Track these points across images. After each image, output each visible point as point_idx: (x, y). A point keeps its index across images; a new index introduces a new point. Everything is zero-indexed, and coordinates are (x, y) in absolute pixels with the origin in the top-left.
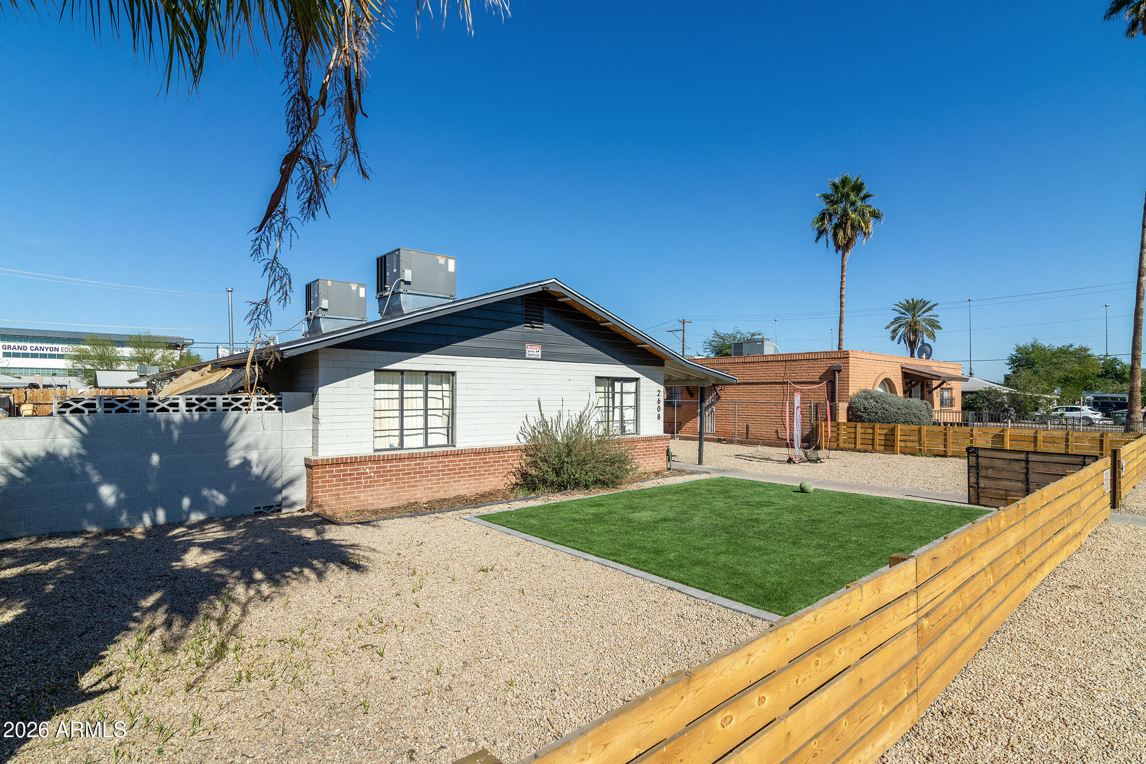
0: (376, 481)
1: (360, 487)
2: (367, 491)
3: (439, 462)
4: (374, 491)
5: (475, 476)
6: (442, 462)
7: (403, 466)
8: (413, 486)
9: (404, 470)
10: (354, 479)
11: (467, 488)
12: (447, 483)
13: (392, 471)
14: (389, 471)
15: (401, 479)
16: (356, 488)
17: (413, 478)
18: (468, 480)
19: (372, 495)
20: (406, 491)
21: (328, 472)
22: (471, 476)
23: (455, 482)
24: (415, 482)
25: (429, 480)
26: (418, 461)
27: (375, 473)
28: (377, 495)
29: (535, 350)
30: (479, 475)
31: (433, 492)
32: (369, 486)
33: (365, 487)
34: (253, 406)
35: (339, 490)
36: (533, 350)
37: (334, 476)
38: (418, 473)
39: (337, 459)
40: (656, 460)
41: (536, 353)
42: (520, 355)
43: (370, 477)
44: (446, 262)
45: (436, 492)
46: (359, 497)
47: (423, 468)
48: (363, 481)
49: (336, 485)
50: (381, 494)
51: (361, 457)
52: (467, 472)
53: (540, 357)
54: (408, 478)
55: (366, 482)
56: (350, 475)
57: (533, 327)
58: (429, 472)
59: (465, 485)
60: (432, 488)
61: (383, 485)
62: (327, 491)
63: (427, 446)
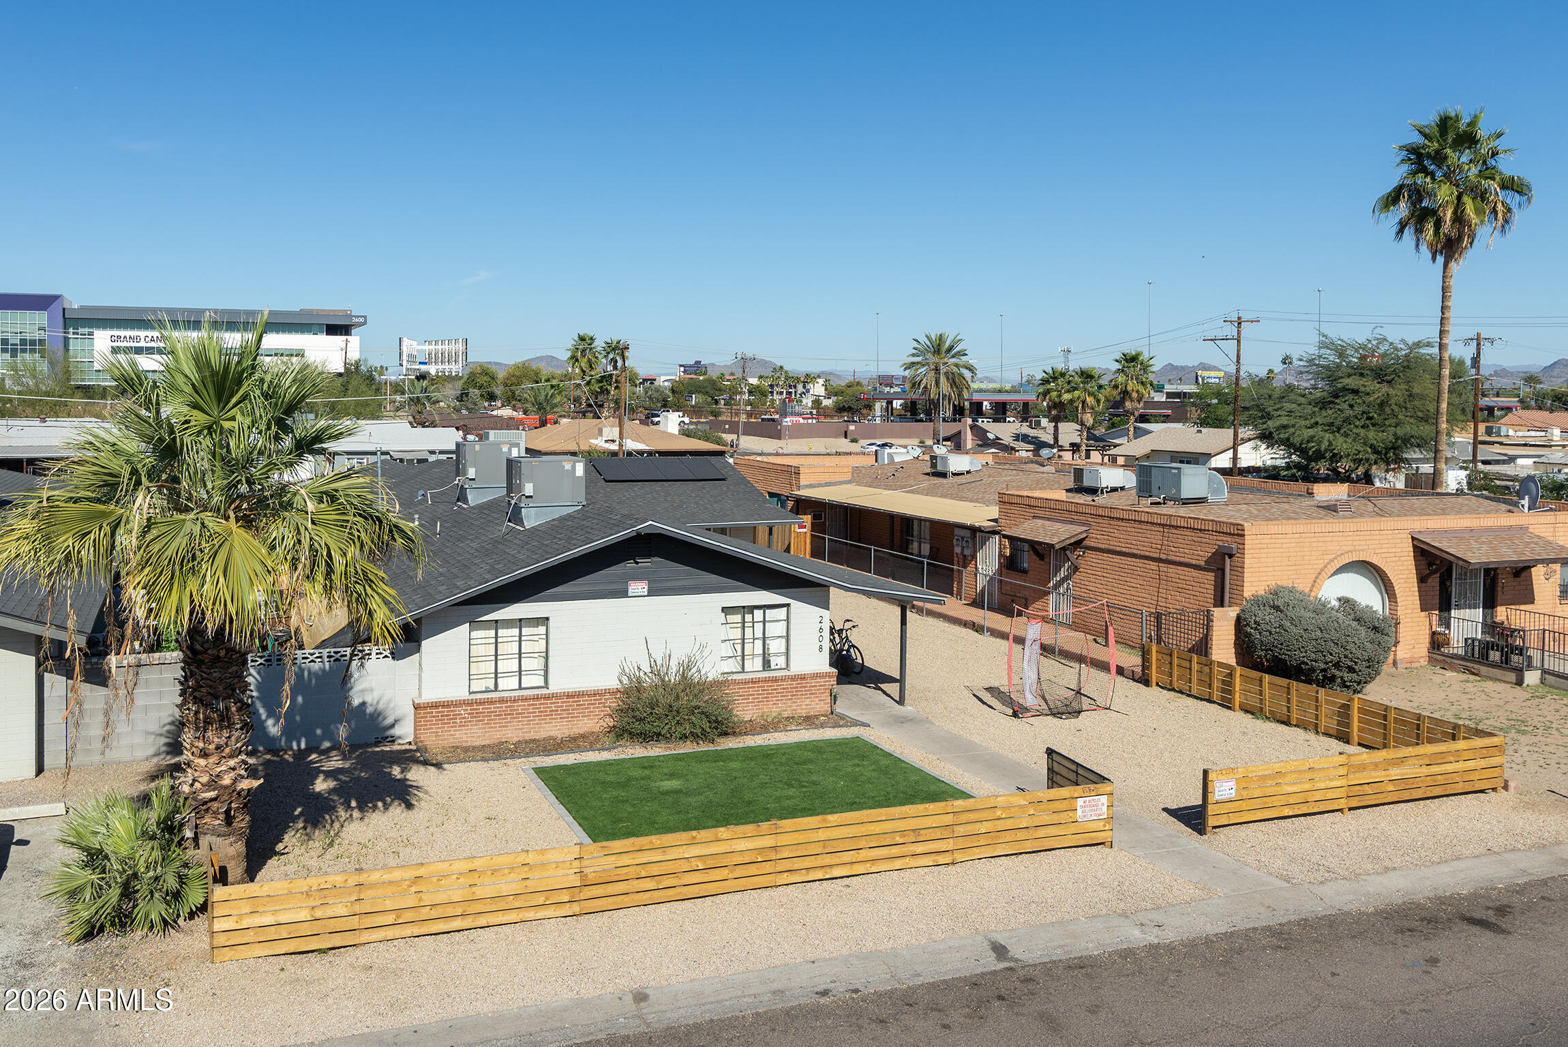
0: (470, 722)
1: (456, 727)
2: (462, 730)
3: (529, 705)
4: (468, 730)
5: (568, 717)
6: (532, 705)
7: (494, 708)
8: (504, 727)
9: (496, 712)
10: (450, 719)
11: (559, 730)
12: (537, 724)
13: (484, 712)
14: (481, 713)
15: (492, 720)
16: (452, 727)
17: (504, 719)
18: (560, 722)
19: (466, 734)
20: (498, 731)
21: (429, 713)
22: (563, 718)
23: (546, 723)
24: (506, 723)
25: (519, 721)
26: (509, 704)
27: (468, 714)
28: (471, 733)
29: (640, 587)
30: (572, 717)
31: (523, 732)
32: (464, 726)
33: (460, 726)
34: (373, 656)
35: (438, 728)
36: (638, 587)
37: (433, 717)
38: (509, 714)
39: (436, 703)
40: (812, 701)
41: (640, 590)
42: (624, 594)
43: (464, 718)
44: (574, 467)
45: (526, 732)
46: (455, 735)
47: (514, 710)
48: (458, 721)
49: (435, 724)
50: (473, 733)
51: (456, 701)
52: (559, 714)
53: (646, 594)
54: (500, 719)
55: (461, 722)
56: (447, 716)
57: (637, 563)
58: (519, 713)
59: (557, 726)
60: (522, 729)
61: (476, 725)
62: (428, 729)
63: (520, 688)
